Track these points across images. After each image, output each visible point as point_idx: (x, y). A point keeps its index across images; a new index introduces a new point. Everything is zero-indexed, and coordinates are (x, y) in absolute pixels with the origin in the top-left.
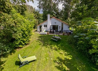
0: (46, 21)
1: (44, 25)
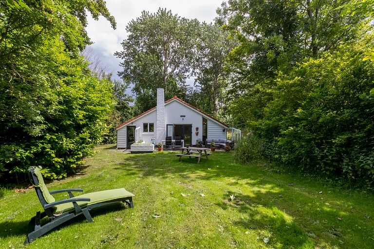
0: (153, 110)
1: (144, 124)
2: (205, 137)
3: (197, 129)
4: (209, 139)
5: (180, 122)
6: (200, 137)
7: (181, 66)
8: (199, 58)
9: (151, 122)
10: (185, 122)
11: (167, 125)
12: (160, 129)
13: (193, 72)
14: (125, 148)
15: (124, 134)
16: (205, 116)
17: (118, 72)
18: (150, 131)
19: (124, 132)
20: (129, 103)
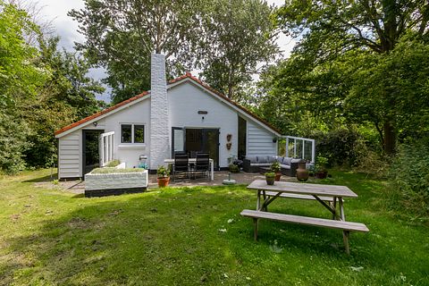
0: (142, 97)
1: (122, 126)
2: (242, 152)
3: (229, 137)
4: (249, 156)
5: (197, 123)
6: (234, 152)
7: (180, 50)
8: (207, 42)
9: (139, 123)
10: (208, 123)
11: (173, 129)
12: (159, 136)
13: (197, 62)
14: (78, 178)
15: (76, 147)
16: (244, 113)
17: (76, 44)
18: (136, 141)
19: (76, 143)
20: (96, 94)
